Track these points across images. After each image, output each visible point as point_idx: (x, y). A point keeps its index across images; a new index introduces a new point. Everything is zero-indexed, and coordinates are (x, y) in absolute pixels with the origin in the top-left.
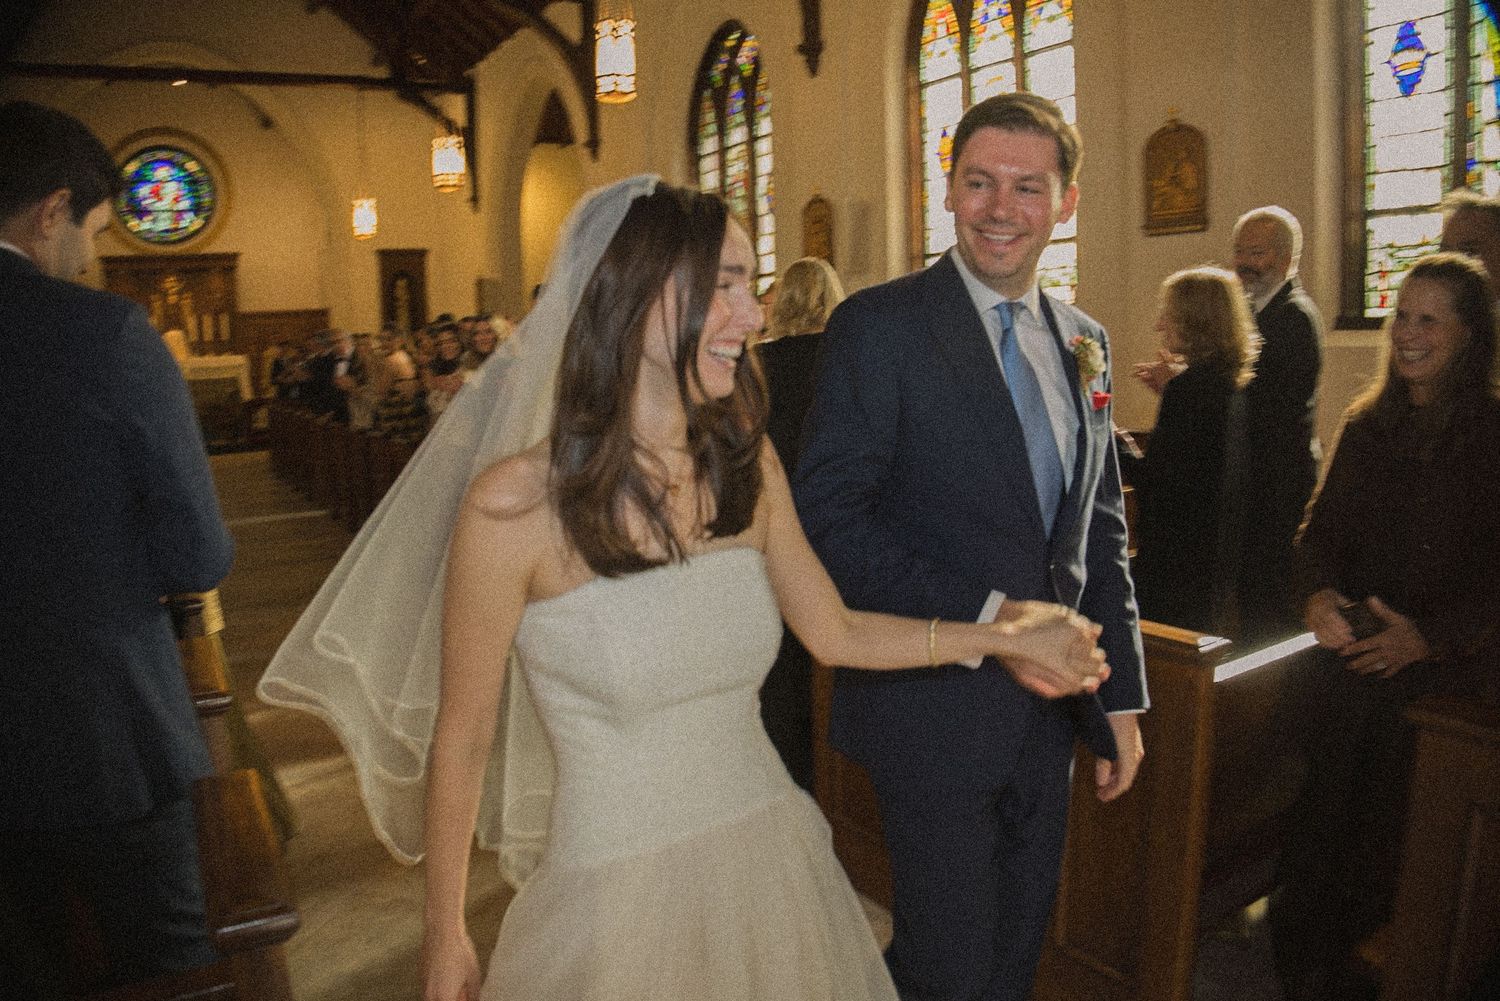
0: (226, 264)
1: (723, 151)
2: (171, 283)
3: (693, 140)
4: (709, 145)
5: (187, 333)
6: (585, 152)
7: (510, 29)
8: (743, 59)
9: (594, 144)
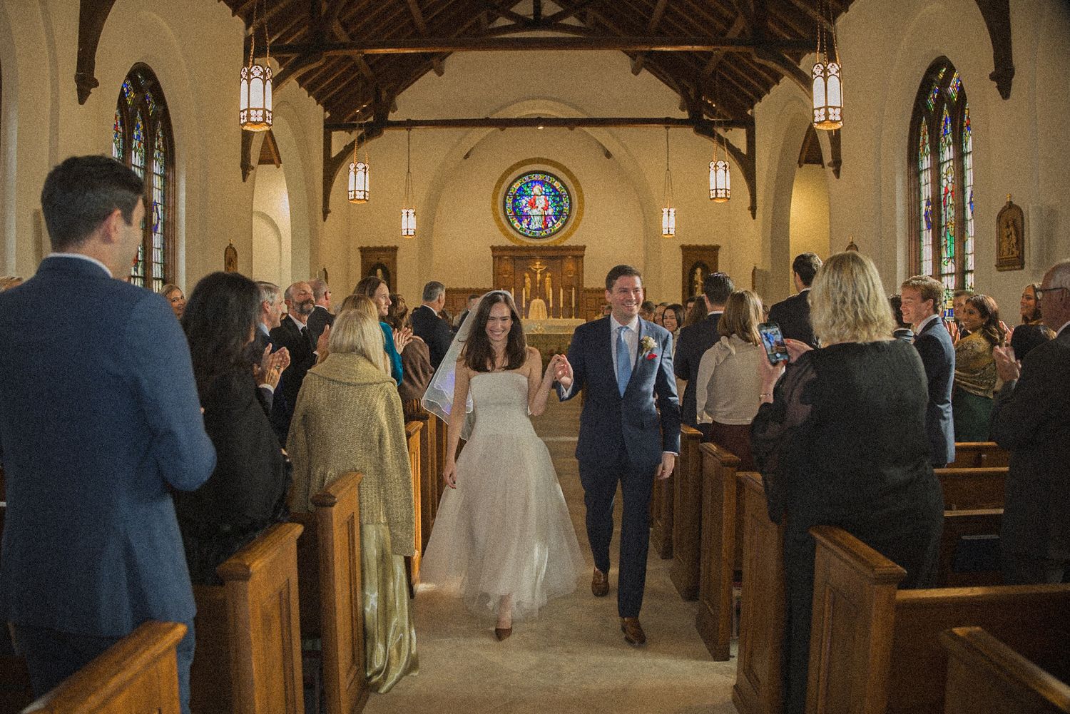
0: (576, 253)
1: (937, 166)
2: (538, 266)
3: (913, 159)
4: (926, 163)
5: (547, 302)
6: (830, 170)
7: (777, 78)
8: (952, 90)
9: (837, 164)
